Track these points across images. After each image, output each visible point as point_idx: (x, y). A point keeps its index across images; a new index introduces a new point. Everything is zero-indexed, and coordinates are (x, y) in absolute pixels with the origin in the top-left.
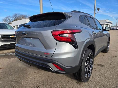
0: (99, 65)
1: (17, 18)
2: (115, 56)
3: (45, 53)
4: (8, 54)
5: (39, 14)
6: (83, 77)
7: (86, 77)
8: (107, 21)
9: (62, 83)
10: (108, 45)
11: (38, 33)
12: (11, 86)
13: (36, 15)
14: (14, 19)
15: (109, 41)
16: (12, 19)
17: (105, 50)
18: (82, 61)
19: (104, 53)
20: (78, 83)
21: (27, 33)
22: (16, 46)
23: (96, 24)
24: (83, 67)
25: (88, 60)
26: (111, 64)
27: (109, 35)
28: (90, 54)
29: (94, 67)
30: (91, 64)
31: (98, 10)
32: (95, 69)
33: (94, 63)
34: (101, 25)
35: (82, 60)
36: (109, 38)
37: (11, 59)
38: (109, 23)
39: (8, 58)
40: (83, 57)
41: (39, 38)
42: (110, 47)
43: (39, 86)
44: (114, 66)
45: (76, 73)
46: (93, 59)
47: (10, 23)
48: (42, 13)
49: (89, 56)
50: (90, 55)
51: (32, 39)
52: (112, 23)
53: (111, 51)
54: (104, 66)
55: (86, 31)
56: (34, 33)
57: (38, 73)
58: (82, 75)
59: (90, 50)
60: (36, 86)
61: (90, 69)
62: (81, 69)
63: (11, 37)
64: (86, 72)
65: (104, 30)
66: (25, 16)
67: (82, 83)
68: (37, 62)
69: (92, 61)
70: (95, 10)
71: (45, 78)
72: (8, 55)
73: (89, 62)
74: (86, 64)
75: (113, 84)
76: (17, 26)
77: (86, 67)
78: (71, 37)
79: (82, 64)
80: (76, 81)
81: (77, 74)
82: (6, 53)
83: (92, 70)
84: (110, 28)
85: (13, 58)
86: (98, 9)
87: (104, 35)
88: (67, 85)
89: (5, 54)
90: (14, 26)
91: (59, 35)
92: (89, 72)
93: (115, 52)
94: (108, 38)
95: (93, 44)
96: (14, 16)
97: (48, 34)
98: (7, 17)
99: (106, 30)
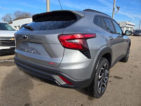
0: (116, 77)
1: (19, 17)
2: (136, 67)
3: (49, 63)
4: (7, 60)
5: (46, 12)
6: (96, 93)
7: (99, 92)
8: (128, 23)
9: (70, 98)
10: (128, 53)
11: (42, 37)
12: (9, 100)
13: (40, 14)
14: (15, 18)
15: (129, 49)
16: (13, 17)
17: (124, 59)
18: (96, 73)
19: (122, 63)
20: (89, 99)
21: (28, 37)
22: (15, 52)
23: (115, 26)
24: (96, 80)
25: (102, 71)
26: (130, 76)
27: (130, 41)
28: (106, 64)
29: (110, 79)
30: (107, 77)
31: (118, 10)
32: (110, 81)
33: (110, 75)
34: (121, 28)
35: (95, 71)
36: (130, 44)
37: (11, 67)
38: (131, 25)
39: (7, 66)
40: (97, 68)
41: (43, 44)
42: (130, 55)
43: (42, 102)
44: (133, 79)
45: (87, 87)
46: (108, 70)
47: (11, 23)
48: (49, 11)
49: (103, 67)
50: (105, 66)
51: (34, 44)
52: (134, 26)
53: (132, 59)
54: (122, 78)
55: (101, 36)
56: (37, 36)
57: (42, 85)
58: (95, 90)
59: (105, 60)
60: (39, 101)
61: (104, 82)
62: (94, 83)
63: (11, 40)
64: (100, 87)
65: (123, 34)
66: (28, 14)
67: (94, 99)
68: (40, 73)
69: (107, 73)
70: (114, 9)
71: (50, 91)
72: (7, 62)
73: (104, 74)
74: (100, 77)
75: (132, 101)
76: (20, 26)
77: (99, 80)
78: (82, 43)
79: (95, 76)
80: (87, 96)
81: (88, 89)
82: (5, 60)
83: (107, 83)
84: (131, 32)
85: (13, 66)
86: (117, 8)
87: (123, 41)
88: (76, 101)
89: (3, 61)
90: (16, 27)
91: (67, 40)
92: (103, 86)
93: (136, 62)
94: (128, 44)
95: (110, 53)
96: (15, 13)
97: (54, 39)
98: (7, 15)
99: (126, 34)
